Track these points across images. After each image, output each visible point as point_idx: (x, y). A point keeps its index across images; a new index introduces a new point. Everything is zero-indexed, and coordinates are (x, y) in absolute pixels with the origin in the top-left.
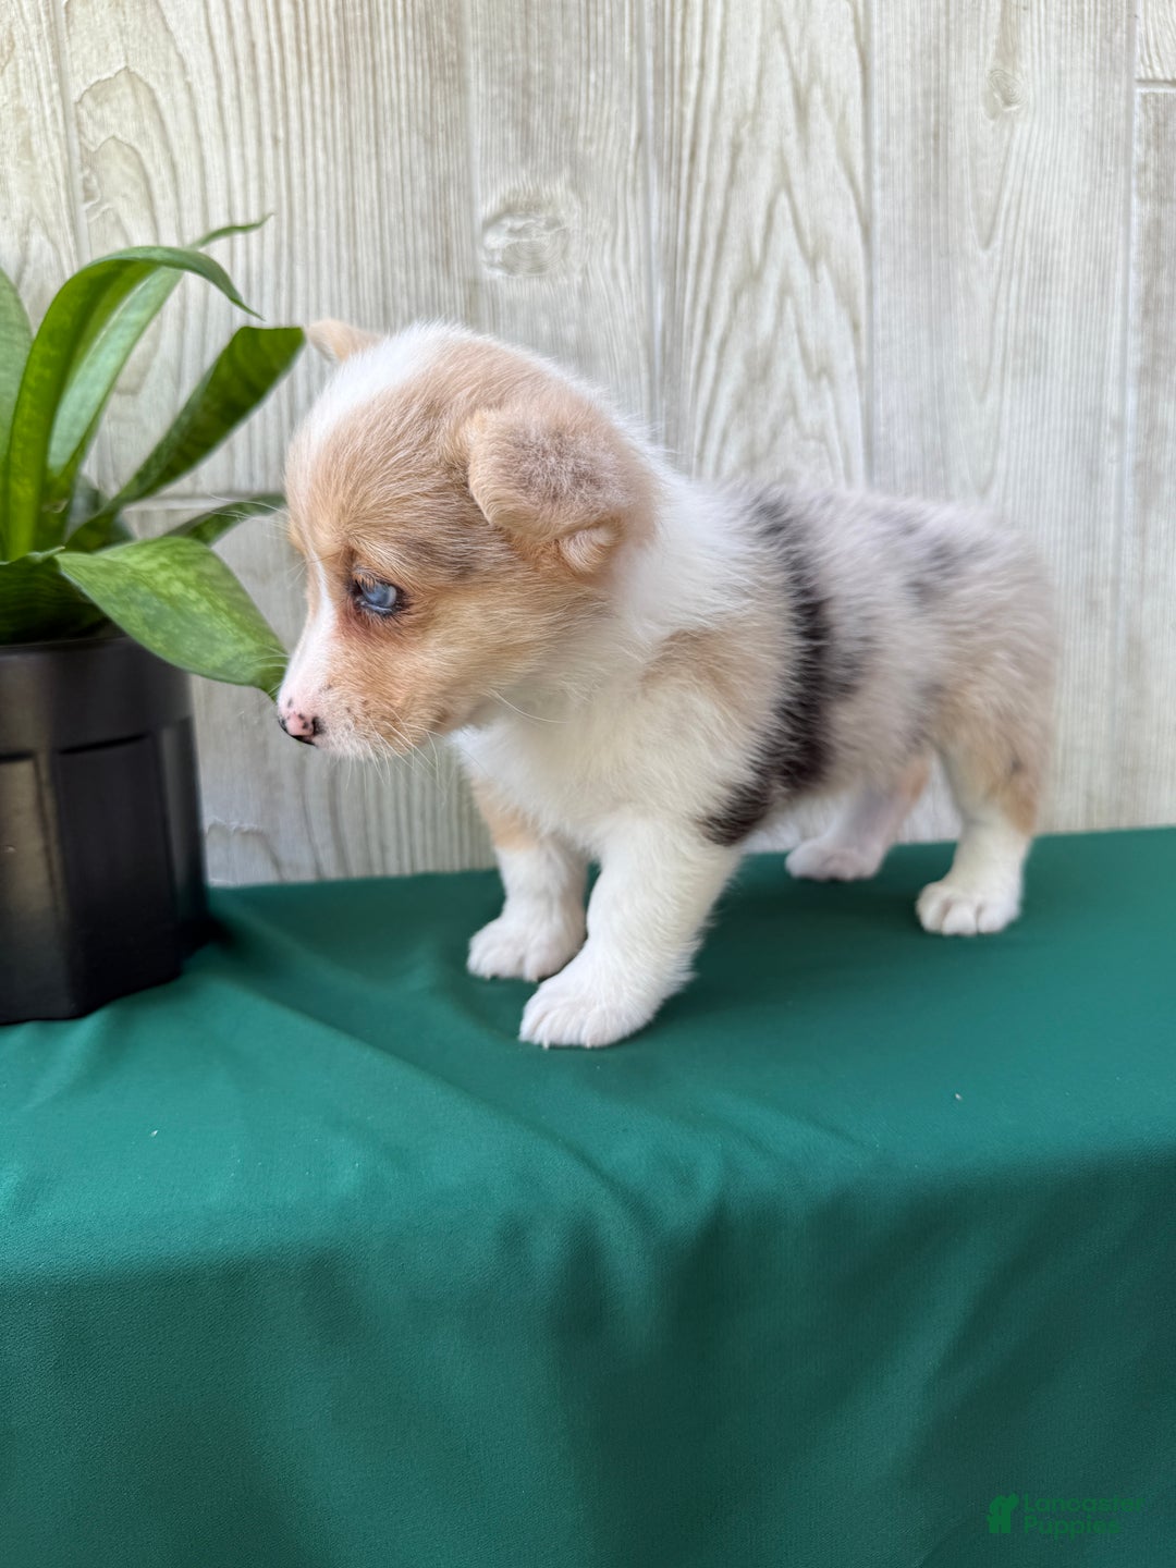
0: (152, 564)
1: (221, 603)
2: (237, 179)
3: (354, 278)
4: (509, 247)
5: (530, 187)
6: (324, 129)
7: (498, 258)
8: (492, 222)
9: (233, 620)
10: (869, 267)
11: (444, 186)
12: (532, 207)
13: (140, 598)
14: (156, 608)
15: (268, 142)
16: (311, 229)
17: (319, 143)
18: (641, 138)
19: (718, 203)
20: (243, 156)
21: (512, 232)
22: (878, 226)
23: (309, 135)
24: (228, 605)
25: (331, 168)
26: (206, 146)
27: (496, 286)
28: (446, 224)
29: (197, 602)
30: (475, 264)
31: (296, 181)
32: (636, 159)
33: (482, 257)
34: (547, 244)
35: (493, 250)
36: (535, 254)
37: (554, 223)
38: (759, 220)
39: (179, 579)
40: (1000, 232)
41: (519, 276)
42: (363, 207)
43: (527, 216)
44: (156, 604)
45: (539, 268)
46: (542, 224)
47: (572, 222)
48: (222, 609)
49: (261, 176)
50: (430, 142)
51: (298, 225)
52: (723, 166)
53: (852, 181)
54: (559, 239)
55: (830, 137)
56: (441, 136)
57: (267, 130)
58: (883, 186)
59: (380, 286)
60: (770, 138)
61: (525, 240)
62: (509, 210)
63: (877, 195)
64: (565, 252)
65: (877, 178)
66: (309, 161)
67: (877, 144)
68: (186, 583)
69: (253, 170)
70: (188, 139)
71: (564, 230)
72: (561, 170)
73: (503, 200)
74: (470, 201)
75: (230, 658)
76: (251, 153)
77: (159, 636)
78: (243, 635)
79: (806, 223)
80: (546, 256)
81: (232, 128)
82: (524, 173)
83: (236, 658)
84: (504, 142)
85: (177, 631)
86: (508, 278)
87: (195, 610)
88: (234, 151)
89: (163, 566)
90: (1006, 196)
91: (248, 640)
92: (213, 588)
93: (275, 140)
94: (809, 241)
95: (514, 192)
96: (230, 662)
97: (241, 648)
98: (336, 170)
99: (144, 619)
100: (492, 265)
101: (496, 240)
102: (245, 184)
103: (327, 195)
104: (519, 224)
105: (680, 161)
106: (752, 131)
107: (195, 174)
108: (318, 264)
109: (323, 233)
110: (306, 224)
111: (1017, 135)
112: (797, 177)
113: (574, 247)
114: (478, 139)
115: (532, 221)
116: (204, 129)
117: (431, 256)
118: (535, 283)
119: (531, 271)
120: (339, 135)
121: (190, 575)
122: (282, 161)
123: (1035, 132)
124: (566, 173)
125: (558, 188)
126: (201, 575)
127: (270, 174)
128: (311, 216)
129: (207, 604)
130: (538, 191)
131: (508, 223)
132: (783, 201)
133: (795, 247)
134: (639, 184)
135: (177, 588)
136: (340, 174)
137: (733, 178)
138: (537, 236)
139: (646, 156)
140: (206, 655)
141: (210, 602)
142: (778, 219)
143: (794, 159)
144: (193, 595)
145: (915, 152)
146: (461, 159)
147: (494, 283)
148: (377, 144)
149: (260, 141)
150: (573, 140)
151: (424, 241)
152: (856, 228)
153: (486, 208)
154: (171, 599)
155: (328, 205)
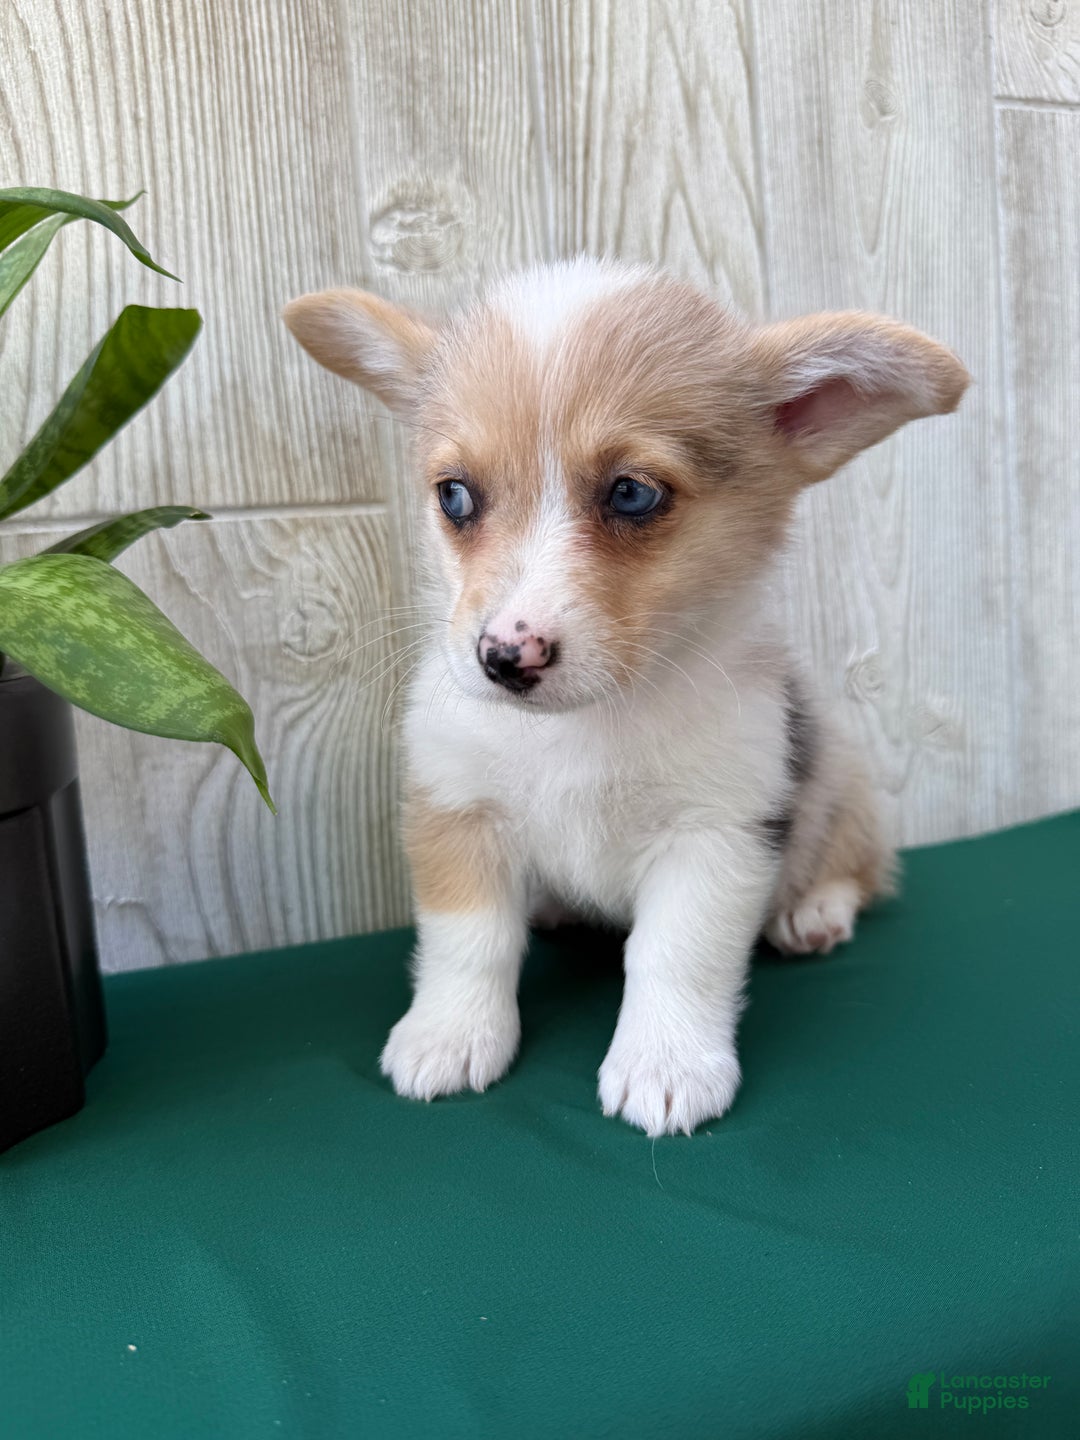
0: (51, 589)
1: (149, 635)
2: (92, 161)
3: (232, 274)
4: (400, 242)
5: (421, 180)
6: (192, 109)
7: (389, 253)
8: (381, 216)
9: (168, 656)
10: (765, 270)
11: (328, 177)
12: (424, 201)
13: (48, 634)
14: (69, 645)
15: (128, 122)
16: (180, 217)
17: (187, 125)
18: (532, 132)
19: (614, 202)
20: (99, 135)
21: (402, 226)
22: (771, 230)
23: (174, 115)
24: (156, 636)
25: (201, 152)
26: (55, 124)
27: (387, 284)
28: (332, 216)
29: (121, 634)
30: (364, 260)
31: (161, 165)
32: (529, 153)
33: (371, 252)
34: (441, 239)
35: (383, 245)
36: (428, 251)
37: (446, 219)
38: (656, 220)
39: (89, 606)
40: (884, 237)
41: (413, 273)
42: (239, 196)
43: (418, 209)
44: (69, 641)
45: (433, 266)
46: (434, 218)
47: (466, 216)
48: (152, 643)
49: (121, 158)
50: (311, 127)
51: (165, 214)
52: (618, 163)
53: (743, 183)
54: (452, 233)
55: (720, 139)
56: (323, 122)
57: (125, 108)
58: (773, 189)
59: (260, 281)
60: (662, 138)
61: (417, 235)
62: (399, 204)
63: (768, 198)
64: (460, 248)
65: (767, 181)
66: (176, 143)
67: (765, 147)
68: (98, 610)
69: (111, 152)
70: (34, 115)
71: (459, 225)
72: (451, 161)
73: (392, 192)
74: (357, 192)
75: (175, 706)
76: (109, 134)
77: (80, 683)
78: (186, 674)
79: (702, 224)
80: (440, 252)
81: (86, 105)
82: (412, 165)
83: (183, 705)
84: (391, 132)
85: (100, 674)
86: (399, 276)
87: (118, 645)
88: (89, 130)
89: (65, 591)
90: (887, 203)
91: (193, 681)
92: (133, 615)
93: (136, 120)
94: (706, 243)
95: (404, 184)
96: (177, 711)
97: (188, 692)
98: (206, 155)
99: (57, 661)
100: (381, 261)
101: (386, 235)
102: (102, 167)
103: (198, 180)
104: (410, 218)
105: (574, 158)
106: (645, 130)
107: (44, 155)
108: (189, 255)
109: (194, 223)
110: (174, 213)
111: (894, 143)
112: (690, 177)
113: (469, 244)
114: (362, 128)
115: (424, 215)
116: (52, 104)
117: (314, 250)
118: (430, 280)
119: (425, 267)
120: (208, 115)
121: (102, 601)
122: (144, 141)
123: (909, 143)
124: (458, 166)
125: (449, 182)
126: (114, 600)
127: (130, 157)
128: (180, 205)
129: (131, 636)
130: (429, 184)
131: (398, 216)
132: (679, 202)
133: (694, 249)
134: (534, 180)
135: (91, 619)
136: (211, 158)
137: (627, 179)
138: (431, 231)
139: (539, 151)
140: (145, 704)
141: (133, 632)
142: (674, 219)
143: (687, 158)
144: (112, 626)
145: (801, 157)
146: (345, 148)
147: (385, 280)
148: (252, 127)
149: (118, 120)
150: (463, 131)
151: (307, 234)
152: (750, 230)
153: (373, 201)
154: (87, 632)
155: (198, 191)
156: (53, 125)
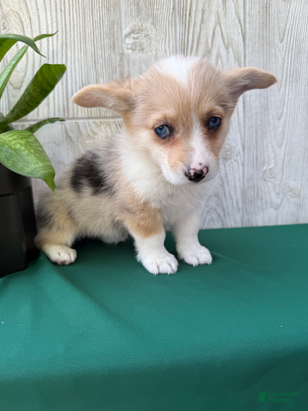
0: (11, 138)
1: (32, 151)
2: (49, 22)
3: (86, 53)
4: (133, 42)
5: (140, 24)
6: (76, 6)
7: (130, 46)
8: (126, 36)
9: (35, 156)
10: (245, 49)
11: (113, 24)
12: (140, 31)
13: (4, 150)
14: (9, 153)
15: (59, 11)
16: (72, 37)
17: (75, 11)
18: (173, 8)
19: (198, 29)
20: (51, 15)
21: (134, 38)
22: (248, 36)
23: (71, 8)
24: (34, 152)
25: (78, 19)
27: (128, 55)
28: (114, 36)
29: (25, 150)
30: (122, 48)
31: (68, 23)
32: (172, 14)
33: (125, 46)
34: (145, 42)
35: (128, 44)
36: (141, 45)
37: (147, 36)
38: (211, 34)
39: (19, 143)
40: (286, 37)
41: (136, 52)
42: (88, 31)
43: (139, 33)
44: (10, 152)
45: (142, 50)
46: (143, 35)
47: (152, 36)
48: (32, 153)
49: (57, 21)
50: (109, 10)
51: (68, 36)
52: (200, 17)
53: (240, 22)
54: (148, 40)
55: (233, 7)
56: (112, 8)
57: (58, 7)
58: (249, 23)
59: (93, 55)
60: (214, 8)
61: (138, 40)
62: (133, 32)
63: (247, 26)
64: (150, 44)
65: (247, 20)
66: (71, 16)
67: (247, 10)
68: (21, 145)
69: (54, 19)
70: (35, 10)
71: (150, 37)
72: (149, 18)
73: (131, 28)
74: (121, 28)
75: (33, 169)
76: (54, 14)
77: (10, 162)
78: (38, 161)
79: (225, 35)
80: (144, 45)
81: (48, 7)
82: (137, 20)
83: (35, 169)
84: (131, 10)
85: (16, 160)
86: (132, 52)
87: (23, 153)
88: (49, 14)
89: (14, 139)
90: (288, 26)
91: (40, 163)
92: (30, 146)
93: (61, 10)
94: (226, 41)
95: (135, 26)
96: (33, 170)
97: (37, 166)
98: (79, 19)
99: (5, 156)
100: (127, 48)
101: (129, 41)
102: (52, 23)
103: (77, 27)
104: (136, 36)
105: (186, 15)
106: (209, 6)
107: (37, 21)
108: (74, 48)
109: (76, 39)
110: (71, 36)
111: (292, 6)
112: (222, 20)
113: (153, 43)
114: (123, 10)
115: (140, 34)
116: (39, 7)
117: (108, 46)
118: (141, 54)
119: (140, 50)
120: (80, 8)
121: (23, 142)
122: (63, 16)
123: (297, 6)
124: (151, 20)
125: (148, 25)
126: (27, 142)
127: (59, 21)
128: (72, 34)
129: (28, 152)
130: (142, 25)
131: (133, 35)
132: (218, 28)
133: (222, 42)
134: (173, 23)
135: (18, 146)
136: (81, 20)
137: (202, 22)
138: (142, 39)
139: (175, 14)
140: (25, 168)
141: (28, 150)
142: (216, 34)
143: (222, 15)
144: (23, 148)
145: (259, 12)
146: (118, 16)
147: (128, 54)
148: (92, 11)
149: (56, 10)
150: (153, 9)
151: (107, 41)
152: (241, 36)
153: (125, 32)
154: (15, 150)
155: (77, 30)
156: (39, 13)
